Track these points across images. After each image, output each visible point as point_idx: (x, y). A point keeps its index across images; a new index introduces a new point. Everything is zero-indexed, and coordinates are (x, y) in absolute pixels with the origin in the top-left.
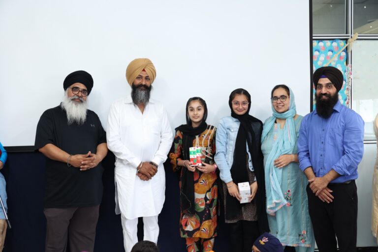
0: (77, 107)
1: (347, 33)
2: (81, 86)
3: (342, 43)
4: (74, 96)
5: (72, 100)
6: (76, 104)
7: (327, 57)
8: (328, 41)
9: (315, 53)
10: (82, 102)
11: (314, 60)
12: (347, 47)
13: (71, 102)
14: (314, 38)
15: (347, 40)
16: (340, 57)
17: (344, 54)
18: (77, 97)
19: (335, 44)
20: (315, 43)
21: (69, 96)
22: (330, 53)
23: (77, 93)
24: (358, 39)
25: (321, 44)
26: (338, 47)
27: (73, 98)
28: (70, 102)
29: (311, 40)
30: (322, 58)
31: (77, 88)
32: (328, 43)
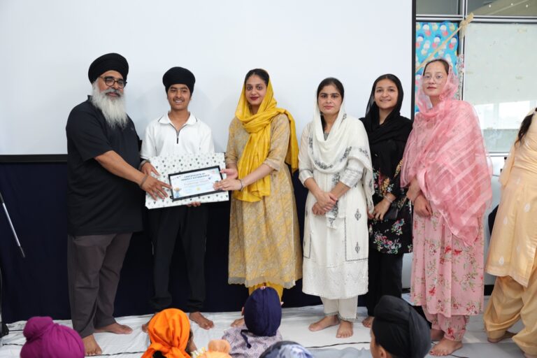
0: (114, 104)
1: (459, 14)
2: (116, 75)
3: (453, 26)
4: (108, 89)
5: (107, 94)
6: (112, 100)
7: (433, 45)
8: (435, 23)
9: (419, 39)
10: (119, 96)
11: (417, 48)
12: (458, 32)
13: (106, 97)
14: (417, 19)
15: (458, 22)
16: (450, 45)
17: (454, 41)
18: (112, 91)
19: (443, 28)
20: (418, 25)
21: (101, 88)
22: (437, 40)
23: (111, 84)
24: (472, 22)
25: (426, 27)
26: (447, 33)
27: (107, 91)
28: (103, 97)
29: (414, 22)
30: (427, 45)
31: (111, 77)
32: (436, 26)
